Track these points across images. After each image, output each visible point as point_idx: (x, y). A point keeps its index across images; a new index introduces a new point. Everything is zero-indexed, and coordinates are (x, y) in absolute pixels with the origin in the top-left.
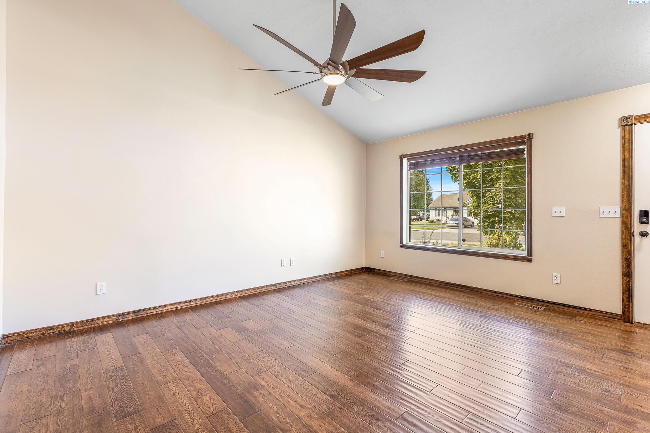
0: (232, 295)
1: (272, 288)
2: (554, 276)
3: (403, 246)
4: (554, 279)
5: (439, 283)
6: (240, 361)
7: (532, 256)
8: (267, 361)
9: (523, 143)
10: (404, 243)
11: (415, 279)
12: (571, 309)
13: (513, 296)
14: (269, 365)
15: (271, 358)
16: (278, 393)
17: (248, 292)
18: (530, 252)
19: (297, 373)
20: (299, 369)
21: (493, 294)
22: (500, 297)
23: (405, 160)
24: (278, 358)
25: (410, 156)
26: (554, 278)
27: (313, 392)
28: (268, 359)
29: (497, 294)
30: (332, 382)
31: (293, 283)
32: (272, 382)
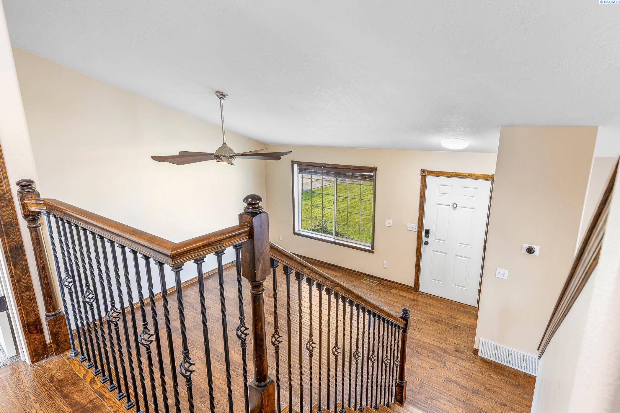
0: (159, 295)
1: (191, 282)
2: (384, 264)
3: (295, 234)
4: (384, 266)
5: (320, 262)
6: (178, 355)
7: (374, 250)
8: (196, 353)
9: (371, 172)
10: (296, 231)
11: (304, 258)
12: (392, 283)
13: (363, 274)
14: (197, 355)
15: (198, 350)
16: (204, 373)
17: (171, 290)
18: (373, 247)
19: (214, 358)
20: (215, 356)
21: (352, 272)
22: (356, 274)
23: (295, 166)
24: (202, 350)
25: (300, 164)
26: (385, 264)
27: (224, 370)
28: (196, 352)
29: (354, 272)
30: (234, 362)
31: (207, 274)
32: (200, 367)
